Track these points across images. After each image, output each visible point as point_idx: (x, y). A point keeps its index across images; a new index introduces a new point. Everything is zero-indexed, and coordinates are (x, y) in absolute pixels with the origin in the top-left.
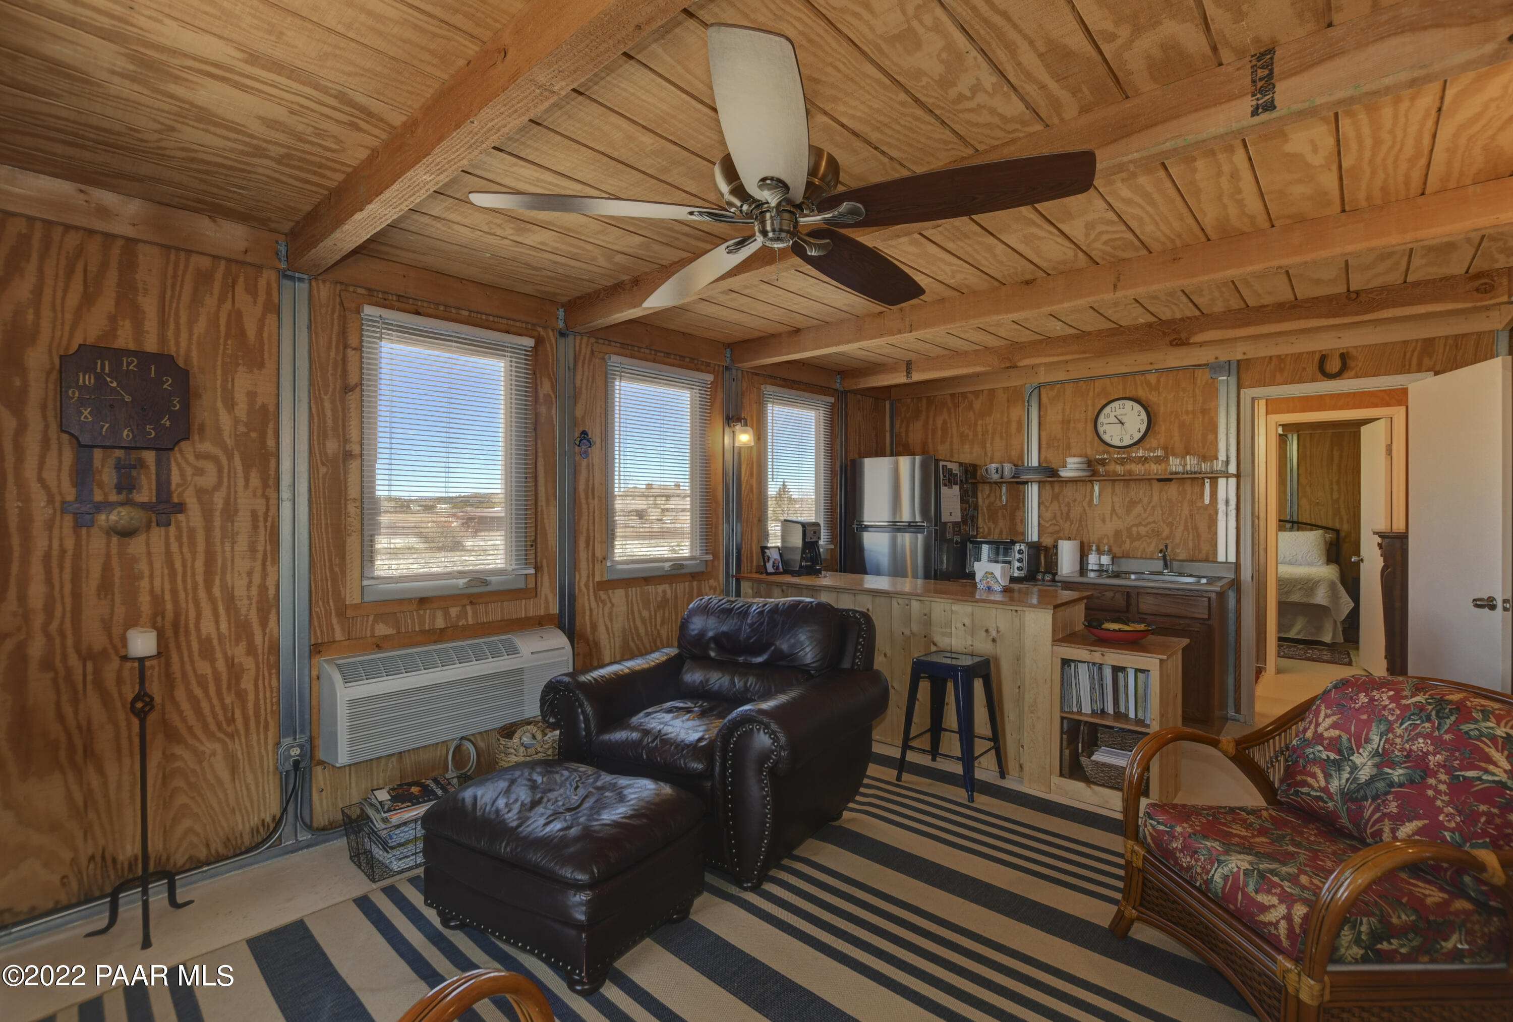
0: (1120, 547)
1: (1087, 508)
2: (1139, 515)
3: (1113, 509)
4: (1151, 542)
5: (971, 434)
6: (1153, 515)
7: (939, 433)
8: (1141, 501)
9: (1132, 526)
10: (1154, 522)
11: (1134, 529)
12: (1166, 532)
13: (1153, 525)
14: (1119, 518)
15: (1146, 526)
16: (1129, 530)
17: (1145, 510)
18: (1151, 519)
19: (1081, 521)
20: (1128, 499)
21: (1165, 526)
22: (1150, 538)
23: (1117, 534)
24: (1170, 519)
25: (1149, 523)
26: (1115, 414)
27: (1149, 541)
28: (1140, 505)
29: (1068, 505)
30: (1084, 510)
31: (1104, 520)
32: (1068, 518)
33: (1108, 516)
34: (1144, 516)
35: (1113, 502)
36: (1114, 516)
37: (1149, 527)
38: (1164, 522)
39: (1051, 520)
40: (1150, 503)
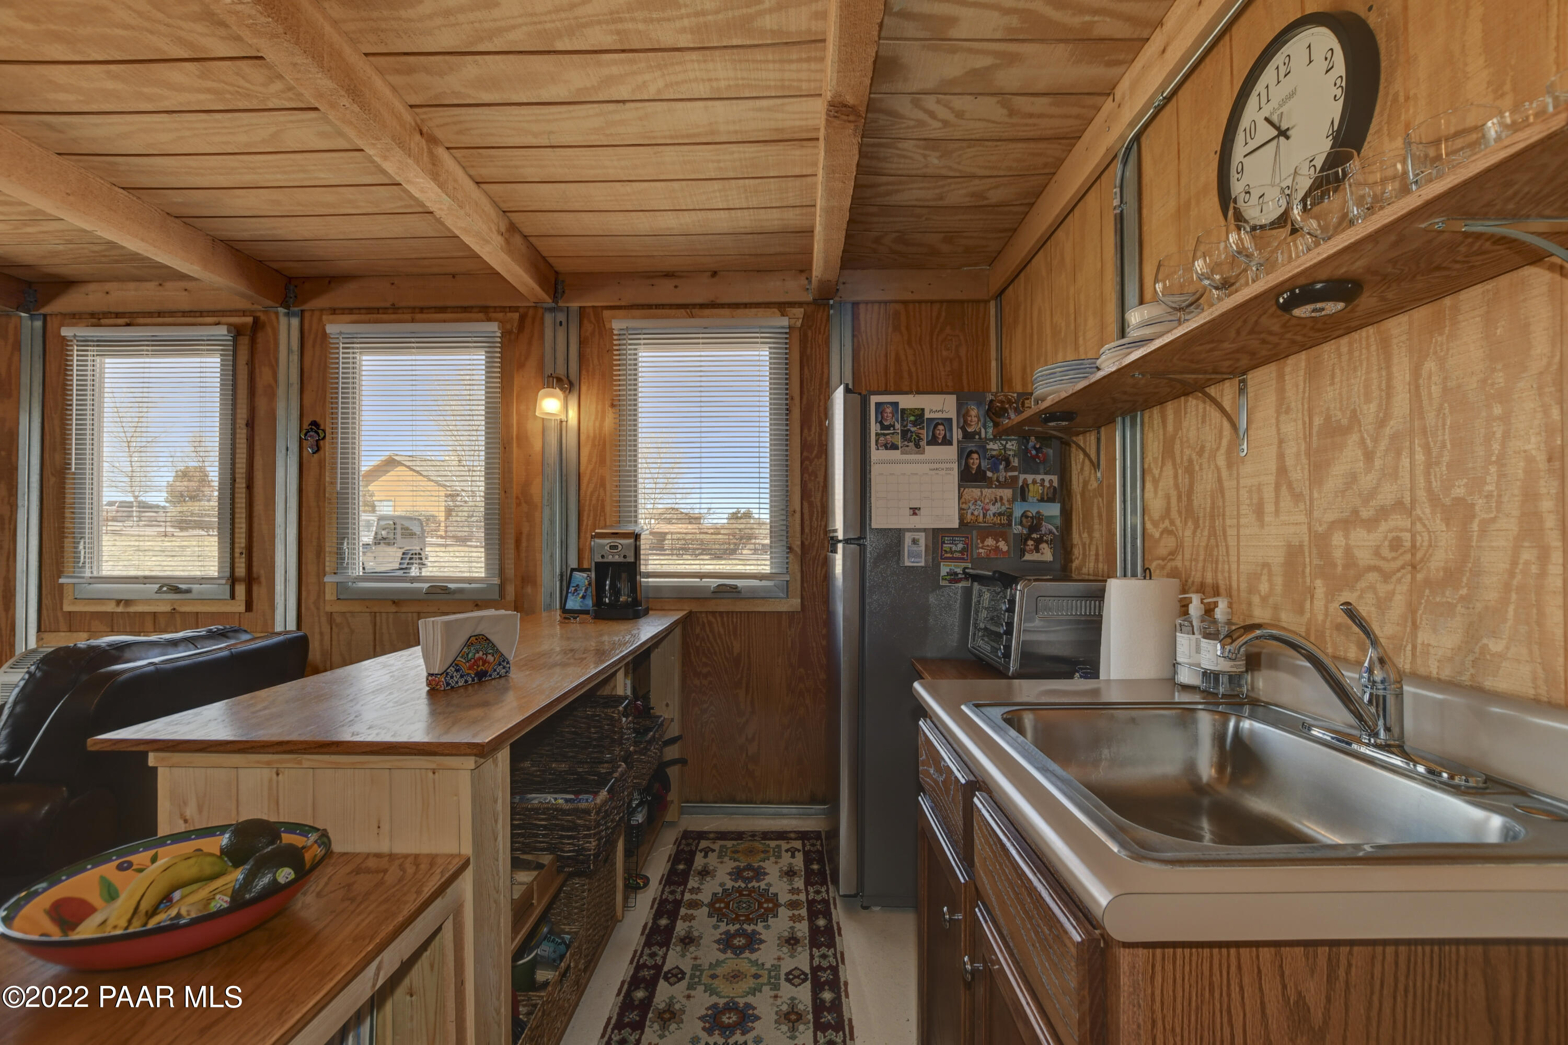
0: (1301, 612)
1: (1225, 474)
2: (1352, 478)
3: (1282, 470)
4: (1390, 596)
6: (1395, 475)
8: (1355, 418)
9: (1333, 525)
10: (1399, 504)
11: (1338, 539)
12: (1439, 560)
13: (1399, 521)
14: (1297, 497)
15: (1371, 524)
16: (1321, 541)
17: (1369, 457)
18: (1387, 494)
19: (1213, 517)
20: (1318, 421)
21: (1439, 525)
22: (1386, 577)
23: (1293, 554)
24: (1459, 491)
25: (1383, 513)
26: (1266, 112)
27: (1383, 589)
28: (1355, 437)
29: (1190, 470)
30: (1220, 480)
31: (1259, 512)
32: (1189, 512)
33: (1269, 494)
34: (1367, 481)
35: (1281, 442)
36: (1284, 490)
37: (1384, 527)
38: (1434, 500)
39: (1163, 518)
40: (1381, 423)
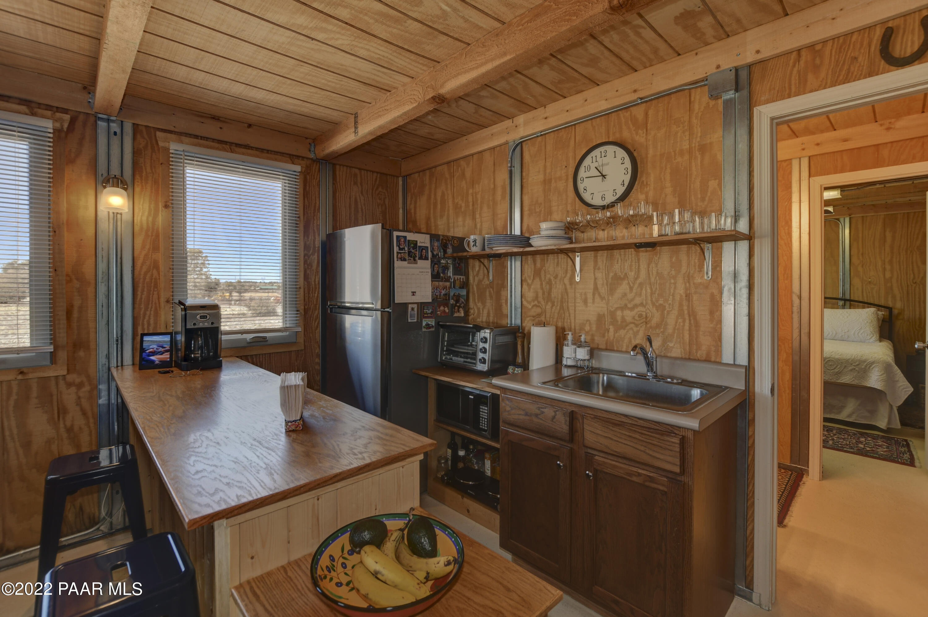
0: (604, 336)
1: (568, 287)
2: (625, 295)
3: (596, 288)
4: (638, 331)
5: (463, 205)
6: (640, 295)
7: (439, 206)
8: (626, 276)
9: (617, 309)
10: (642, 304)
11: (619, 313)
12: (655, 320)
13: (641, 309)
14: (602, 298)
15: (632, 309)
16: (613, 314)
17: (631, 289)
18: (638, 301)
19: (562, 302)
20: (611, 274)
21: (654, 310)
22: (637, 326)
23: (600, 318)
24: (661, 302)
25: (636, 306)
26: (596, 164)
27: (635, 329)
28: (625, 282)
29: (550, 283)
30: (566, 289)
31: (585, 302)
32: (549, 299)
33: (590, 296)
34: (630, 296)
35: (595, 279)
36: (597, 296)
37: (636, 310)
38: (653, 304)
39: (534, 301)
40: (636, 279)
